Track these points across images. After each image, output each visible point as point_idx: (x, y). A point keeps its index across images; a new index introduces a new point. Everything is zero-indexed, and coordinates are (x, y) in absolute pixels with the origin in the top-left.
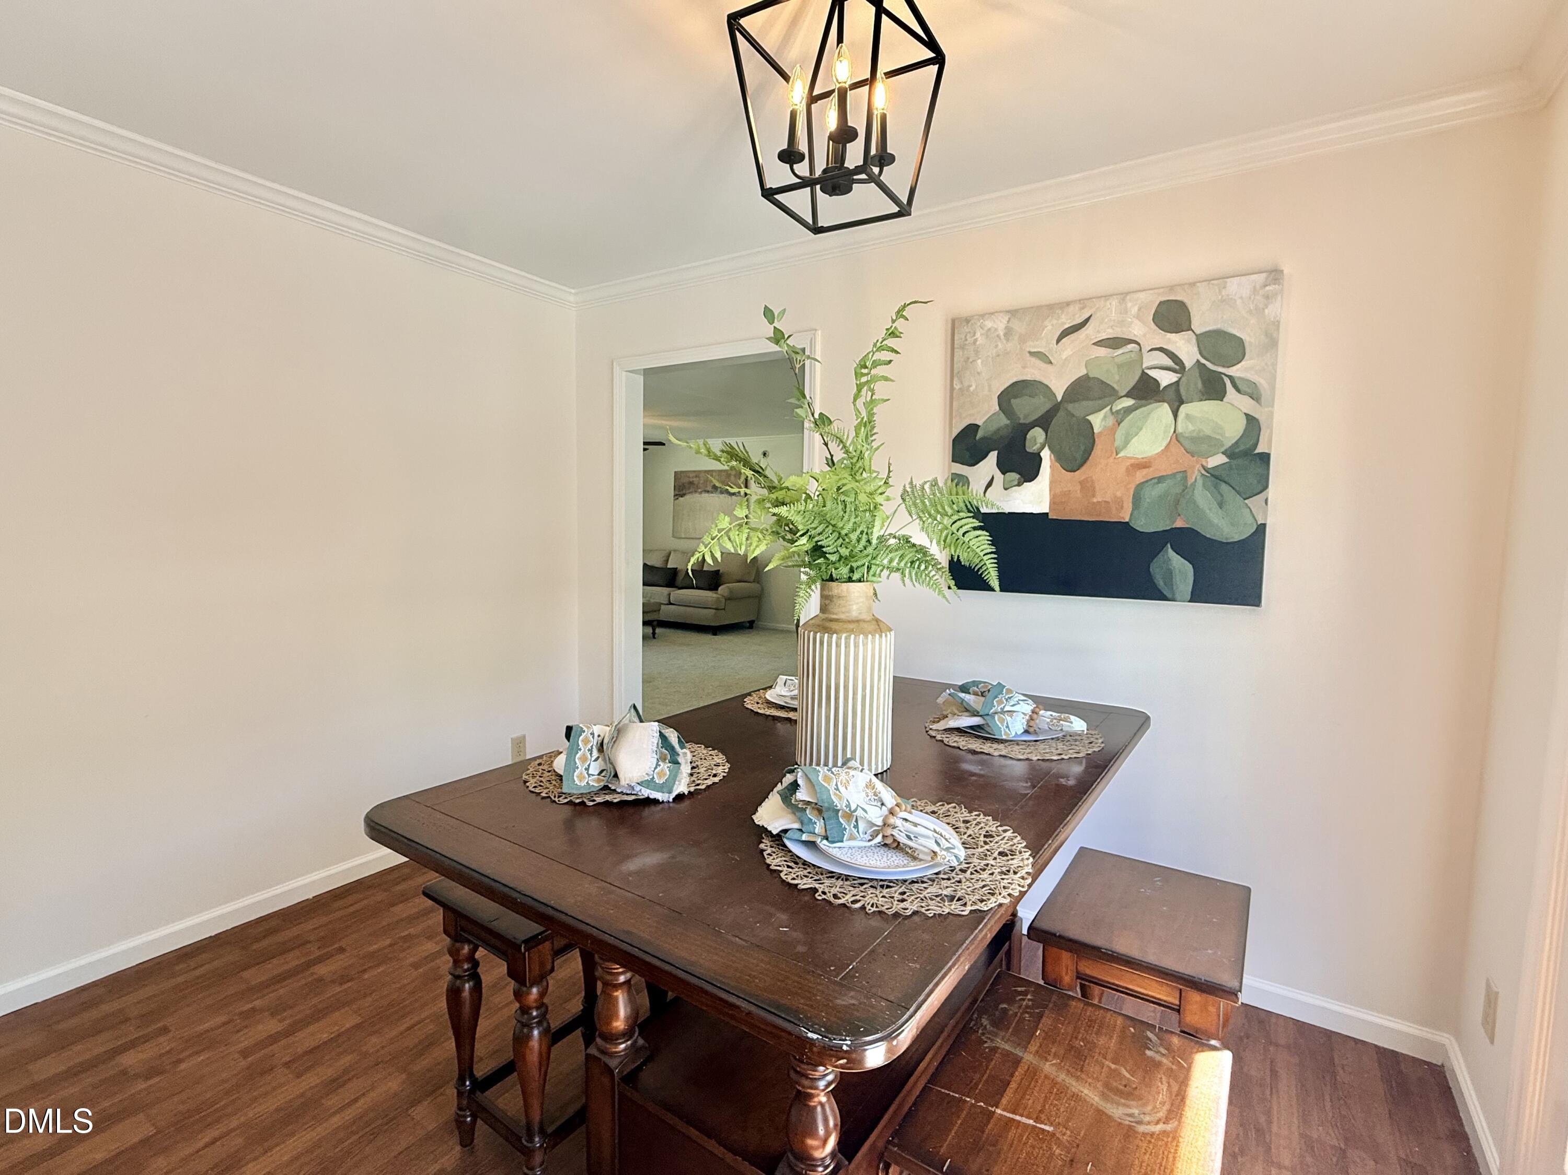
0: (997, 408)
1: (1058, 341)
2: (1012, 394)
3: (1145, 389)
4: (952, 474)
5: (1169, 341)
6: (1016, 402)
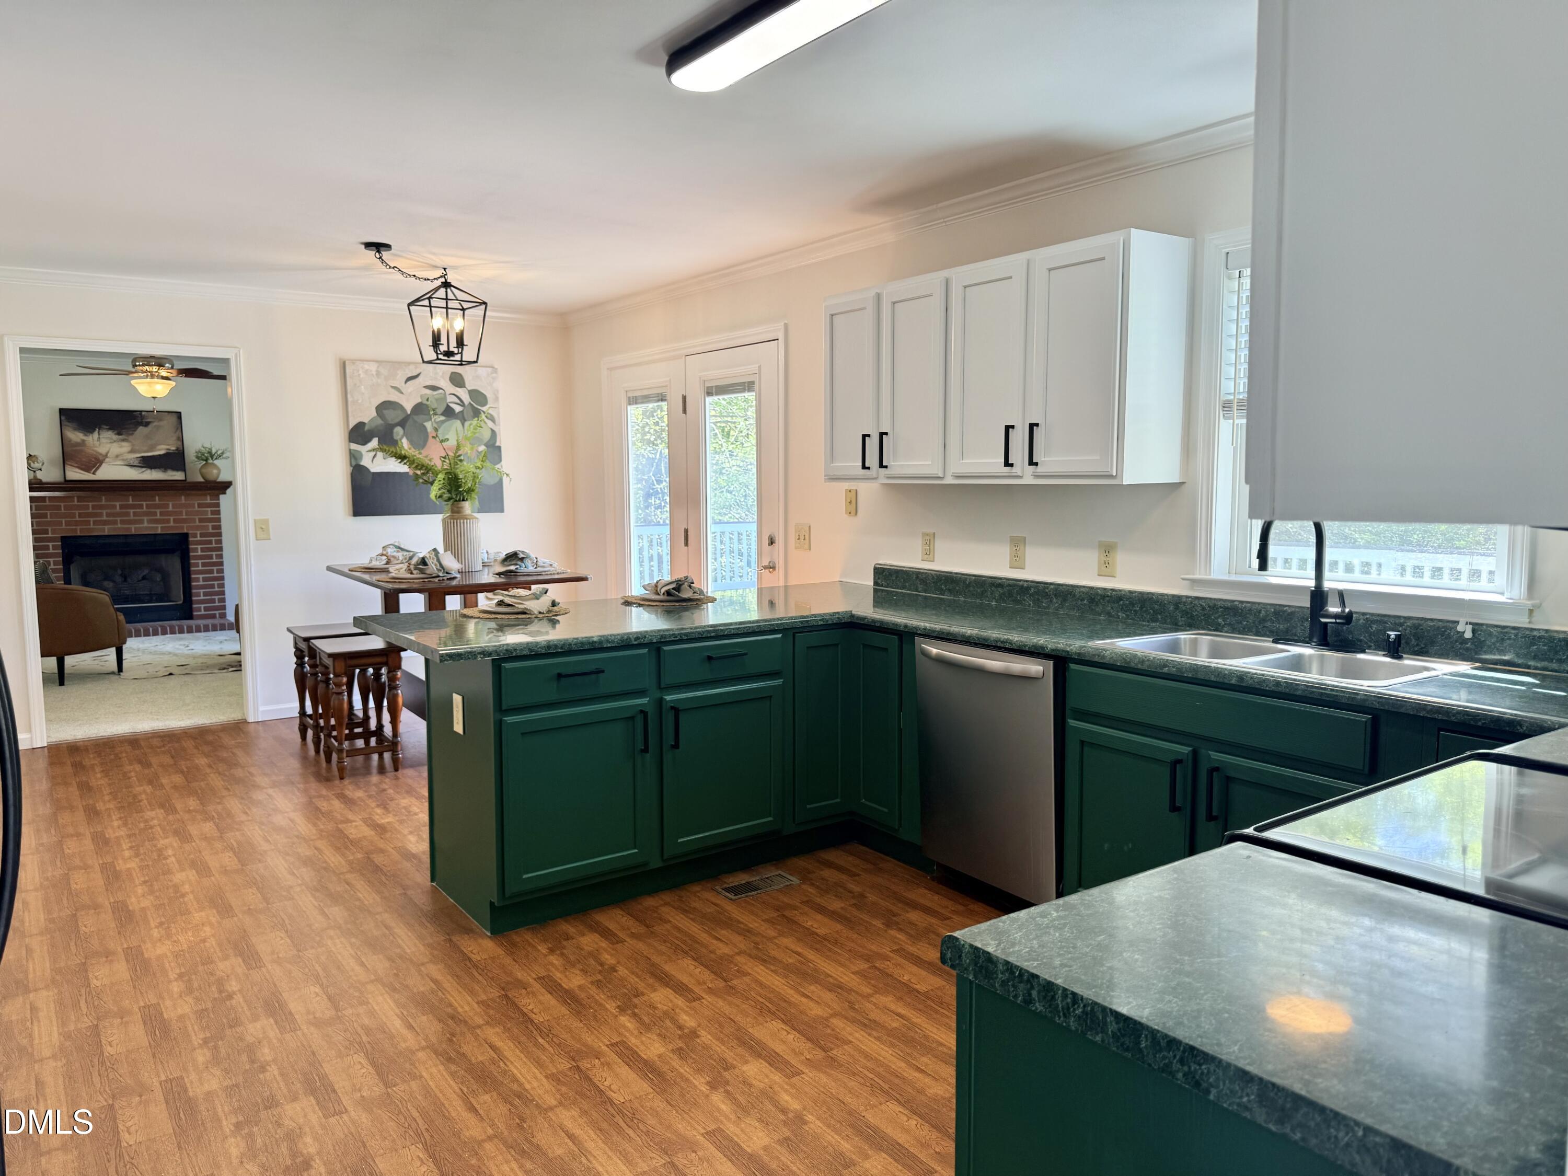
0: (375, 414)
1: (406, 382)
2: (383, 407)
3: (449, 412)
4: (350, 450)
5: (457, 391)
6: (385, 412)
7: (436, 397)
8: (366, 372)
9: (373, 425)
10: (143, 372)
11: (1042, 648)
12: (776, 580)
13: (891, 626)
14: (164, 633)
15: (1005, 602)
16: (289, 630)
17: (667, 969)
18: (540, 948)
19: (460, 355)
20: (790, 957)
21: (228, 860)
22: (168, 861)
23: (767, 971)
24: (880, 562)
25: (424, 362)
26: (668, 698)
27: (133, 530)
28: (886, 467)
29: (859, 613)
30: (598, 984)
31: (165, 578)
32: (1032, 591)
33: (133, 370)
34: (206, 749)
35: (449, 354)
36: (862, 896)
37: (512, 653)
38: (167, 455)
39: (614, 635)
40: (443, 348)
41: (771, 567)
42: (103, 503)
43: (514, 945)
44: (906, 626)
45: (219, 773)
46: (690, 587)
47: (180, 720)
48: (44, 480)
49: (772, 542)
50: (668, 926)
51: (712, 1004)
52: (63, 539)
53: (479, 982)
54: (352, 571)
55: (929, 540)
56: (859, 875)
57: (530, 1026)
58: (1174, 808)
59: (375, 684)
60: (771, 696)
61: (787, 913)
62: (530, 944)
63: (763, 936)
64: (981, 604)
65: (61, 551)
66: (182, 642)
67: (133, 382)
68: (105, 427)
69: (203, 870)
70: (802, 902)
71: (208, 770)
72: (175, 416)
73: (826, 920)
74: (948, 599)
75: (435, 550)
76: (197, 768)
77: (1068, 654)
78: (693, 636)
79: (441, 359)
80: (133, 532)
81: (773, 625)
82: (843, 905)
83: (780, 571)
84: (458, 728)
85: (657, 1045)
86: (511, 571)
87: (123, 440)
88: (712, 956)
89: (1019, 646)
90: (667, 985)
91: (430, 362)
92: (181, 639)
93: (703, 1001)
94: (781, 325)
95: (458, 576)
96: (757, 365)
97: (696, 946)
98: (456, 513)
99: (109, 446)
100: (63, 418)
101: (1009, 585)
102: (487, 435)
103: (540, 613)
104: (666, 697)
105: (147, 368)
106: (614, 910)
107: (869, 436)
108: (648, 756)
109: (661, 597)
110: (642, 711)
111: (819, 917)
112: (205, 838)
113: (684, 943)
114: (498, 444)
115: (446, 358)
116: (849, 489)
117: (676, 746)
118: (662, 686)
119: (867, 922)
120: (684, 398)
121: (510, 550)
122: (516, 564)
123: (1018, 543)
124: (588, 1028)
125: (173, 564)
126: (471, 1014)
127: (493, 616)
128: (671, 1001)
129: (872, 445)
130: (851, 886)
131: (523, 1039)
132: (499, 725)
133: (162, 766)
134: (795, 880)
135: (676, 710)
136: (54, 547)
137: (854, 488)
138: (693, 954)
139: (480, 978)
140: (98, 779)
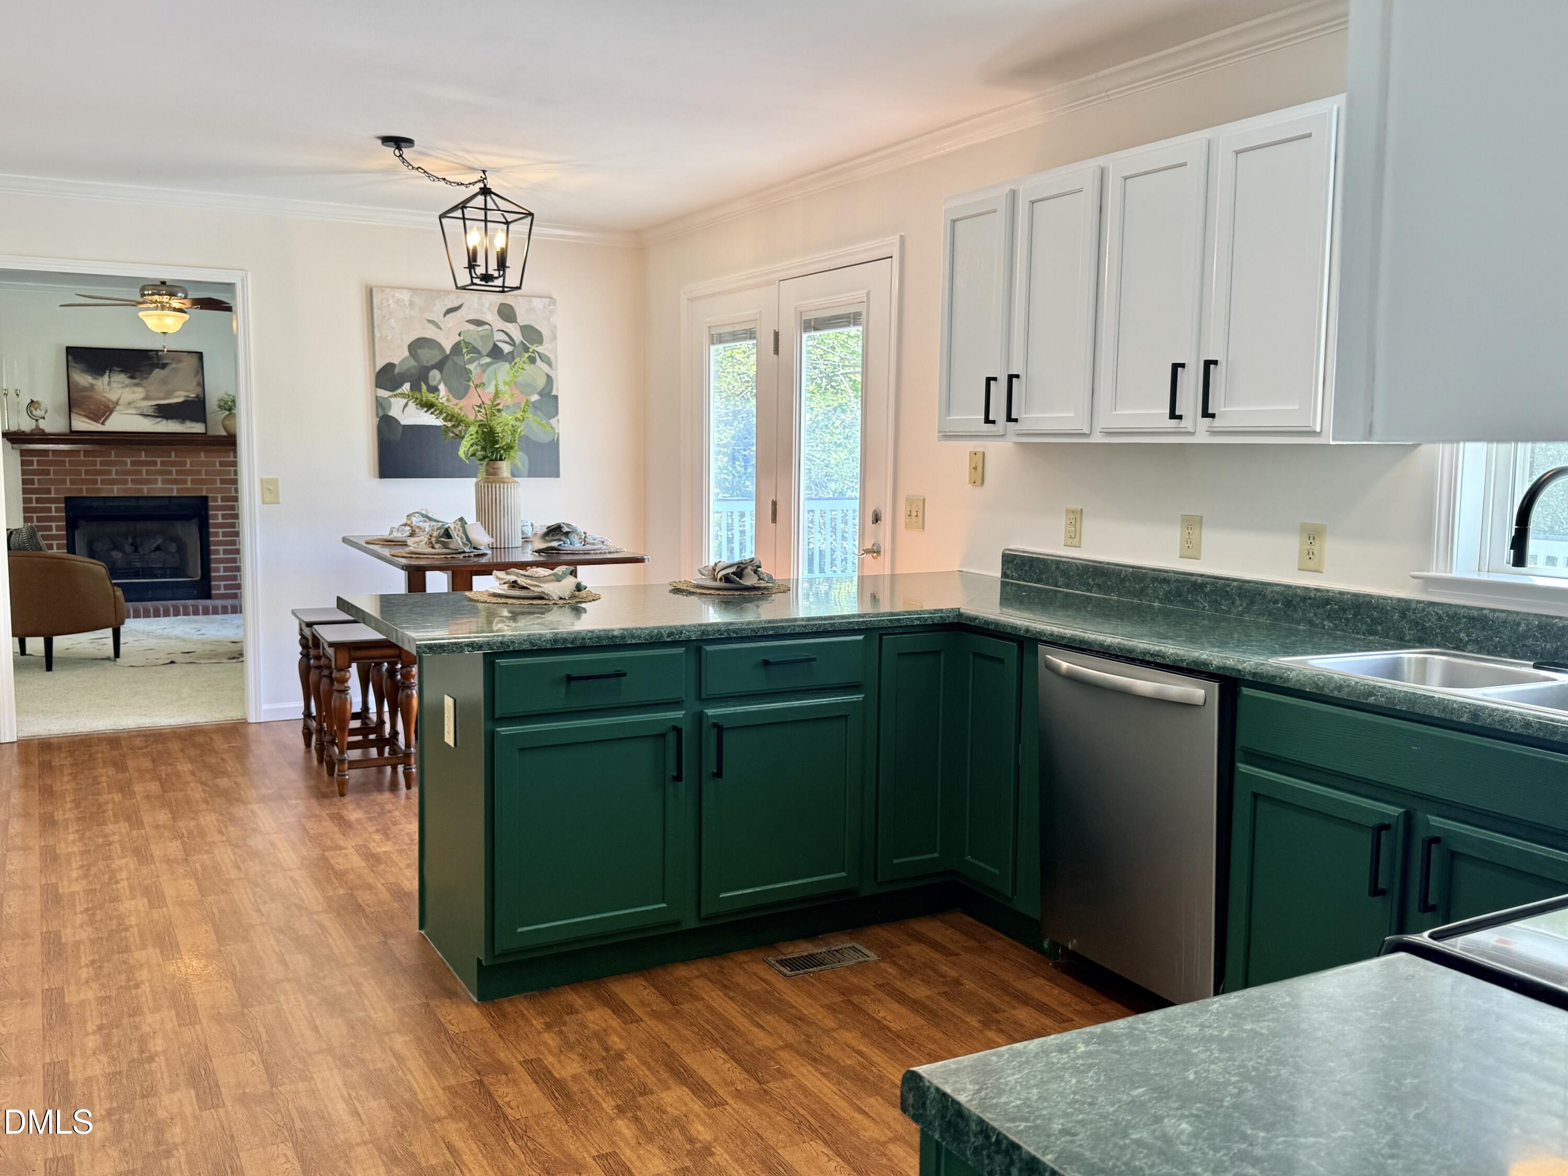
0: (408, 354)
1: (445, 315)
2: (417, 345)
3: (496, 353)
4: (377, 397)
5: (506, 327)
6: (420, 351)
7: (482, 333)
8: (398, 301)
9: (405, 367)
10: (152, 302)
11: (1206, 664)
12: (881, 567)
13: (1009, 630)
14: (176, 614)
15: (1171, 602)
16: (294, 613)
17: (688, 1061)
18: (534, 1022)
19: (501, 279)
20: (849, 1057)
21: (188, 888)
22: (119, 886)
23: (816, 1073)
24: (1011, 547)
25: (457, 288)
26: (710, 712)
27: (145, 491)
28: (1016, 420)
29: (969, 612)
30: (598, 1075)
31: (182, 548)
32: (1209, 588)
33: (141, 300)
34: (193, 752)
35: (487, 278)
36: (957, 982)
37: (508, 646)
38: (186, 403)
39: (642, 629)
40: (480, 270)
41: (875, 551)
42: (113, 458)
43: (504, 1016)
44: (1027, 631)
45: (202, 783)
46: (756, 572)
47: (170, 717)
48: (47, 430)
49: (877, 519)
50: (699, 1005)
51: (737, 1112)
52: (68, 500)
53: (450, 1061)
54: (367, 543)
55: (1076, 517)
56: (957, 955)
57: (502, 1124)
58: (1376, 891)
59: (389, 681)
60: (846, 717)
61: (856, 999)
62: (523, 1016)
63: (819, 1027)
64: (1140, 605)
65: (64, 514)
66: (194, 626)
67: (140, 314)
68: (116, 369)
69: (154, 896)
70: (880, 986)
71: (190, 778)
72: (195, 357)
73: (903, 1010)
74: (1096, 598)
75: (461, 519)
76: (178, 775)
77: (1240, 674)
78: (745, 634)
79: (476, 284)
80: (145, 493)
81: (852, 623)
82: (928, 993)
83: (886, 557)
84: (449, 739)
85: (657, 1162)
86: (553, 548)
87: (137, 385)
88: (748, 1047)
89: (1175, 661)
90: (684, 1082)
91: (464, 288)
92: (195, 621)
93: (726, 1107)
94: (896, 238)
95: (489, 552)
96: (865, 291)
97: (730, 1033)
98: (492, 473)
99: (121, 391)
100: (70, 358)
101: (1177, 581)
102: (541, 383)
103: (561, 598)
104: (706, 711)
105: (156, 297)
106: (636, 979)
107: (995, 379)
108: (682, 785)
109: (718, 584)
110: (675, 728)
111: (895, 1006)
112: (169, 861)
113: (716, 1028)
114: (554, 393)
115: (483, 283)
116: (976, 450)
117: (718, 774)
118: (703, 697)
119: (958, 1017)
120: (776, 335)
121: (552, 522)
122: (560, 540)
123: (1192, 523)
124: (574, 1132)
125: (189, 533)
126: (433, 1103)
127: (504, 600)
128: (686, 1105)
129: (999, 392)
130: (944, 968)
131: (491, 1140)
132: (491, 737)
133: (139, 770)
134: (873, 956)
135: (719, 728)
136: (57, 510)
137: (981, 450)
138: (725, 1045)
139: (453, 1056)
140: (64, 784)
